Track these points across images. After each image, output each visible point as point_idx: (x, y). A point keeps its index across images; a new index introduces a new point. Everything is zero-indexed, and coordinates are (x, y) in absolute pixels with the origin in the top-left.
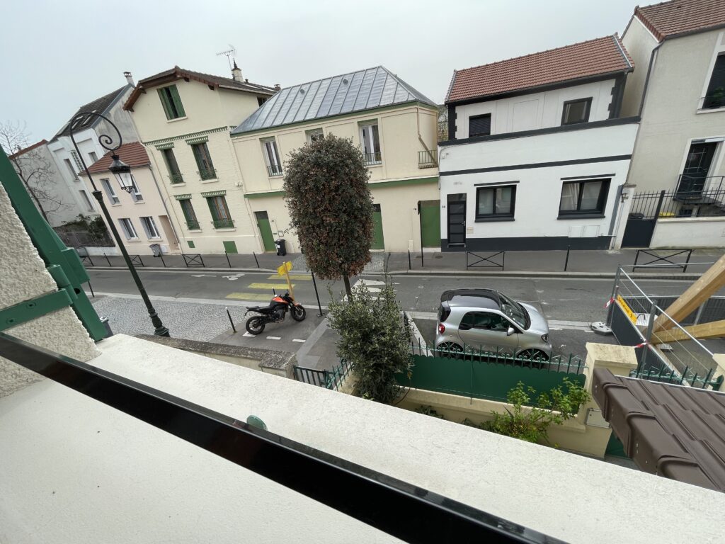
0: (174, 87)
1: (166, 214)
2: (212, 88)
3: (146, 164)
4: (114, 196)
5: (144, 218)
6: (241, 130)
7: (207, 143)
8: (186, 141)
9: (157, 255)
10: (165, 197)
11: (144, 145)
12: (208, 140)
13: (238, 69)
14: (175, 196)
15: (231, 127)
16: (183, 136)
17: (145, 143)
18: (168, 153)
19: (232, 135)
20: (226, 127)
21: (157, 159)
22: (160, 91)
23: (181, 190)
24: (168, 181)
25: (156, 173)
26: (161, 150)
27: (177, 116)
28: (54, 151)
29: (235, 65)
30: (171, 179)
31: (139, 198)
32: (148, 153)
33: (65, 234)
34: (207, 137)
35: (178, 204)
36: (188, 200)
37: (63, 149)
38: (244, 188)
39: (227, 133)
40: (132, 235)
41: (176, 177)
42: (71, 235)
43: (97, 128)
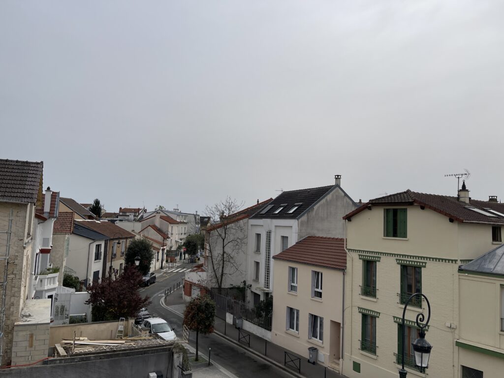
0: (405, 210)
1: (341, 322)
2: (451, 220)
3: (341, 267)
4: (293, 284)
5: (312, 315)
6: (475, 268)
7: (423, 269)
8: (397, 260)
9: (312, 361)
10: (348, 303)
11: (347, 251)
12: (425, 267)
13: (467, 191)
14: (359, 308)
15: (461, 260)
16: (395, 255)
17: (349, 250)
18: (370, 266)
19: (460, 270)
20: (456, 261)
21: (356, 267)
22: (387, 212)
23: (369, 304)
24: (358, 290)
25: (348, 278)
26: (364, 261)
27: (395, 234)
28: (252, 225)
29: (464, 186)
30: (362, 289)
31: (319, 295)
32: (348, 258)
33: (233, 301)
34: (426, 263)
35: (359, 317)
36: (374, 318)
37: (263, 226)
38: (457, 332)
39: (456, 267)
40: (292, 327)
41: (369, 288)
42: (238, 304)
43: (300, 220)
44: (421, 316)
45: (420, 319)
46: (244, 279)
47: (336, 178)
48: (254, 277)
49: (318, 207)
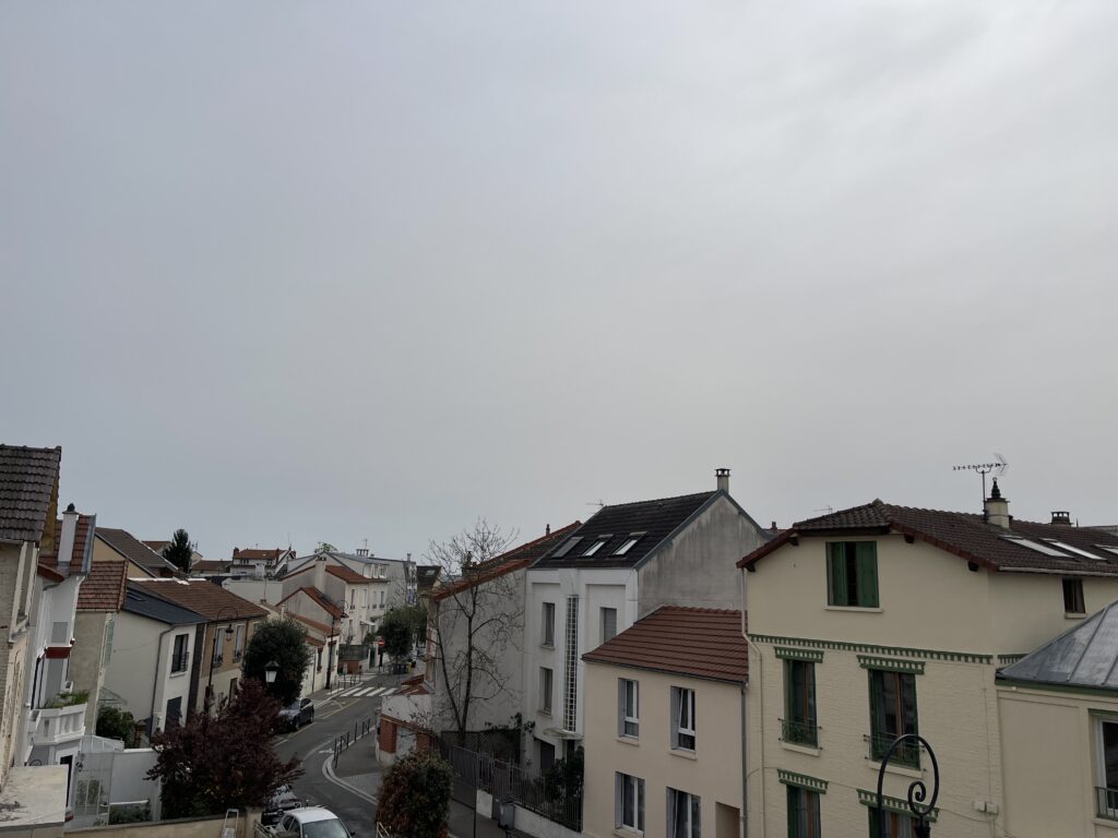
0: (872, 547)
1: (740, 805)
2: (973, 567)
3: (735, 676)
4: (629, 719)
5: (675, 791)
6: (1031, 675)
7: (918, 678)
8: (859, 657)
10: (754, 762)
11: (748, 639)
12: (922, 673)
13: (1003, 500)
14: (780, 771)
15: (1000, 657)
16: (855, 646)
17: (753, 636)
18: (800, 673)
19: (1000, 679)
20: (989, 658)
21: (768, 675)
22: (832, 549)
23: (801, 762)
24: (775, 729)
25: (752, 704)
26: (787, 661)
27: (853, 600)
28: (534, 584)
29: (996, 491)
30: (784, 727)
31: (689, 742)
32: (751, 657)
33: (492, 761)
34: (923, 664)
35: (780, 796)
36: (814, 795)
37: (559, 584)
38: (999, 821)
39: (989, 672)
40: (628, 820)
41: (801, 725)
42: (505, 768)
43: (642, 570)
44: (918, 789)
45: (917, 794)
46: (518, 710)
47: (719, 476)
48: (539, 703)
49: (683, 541)
